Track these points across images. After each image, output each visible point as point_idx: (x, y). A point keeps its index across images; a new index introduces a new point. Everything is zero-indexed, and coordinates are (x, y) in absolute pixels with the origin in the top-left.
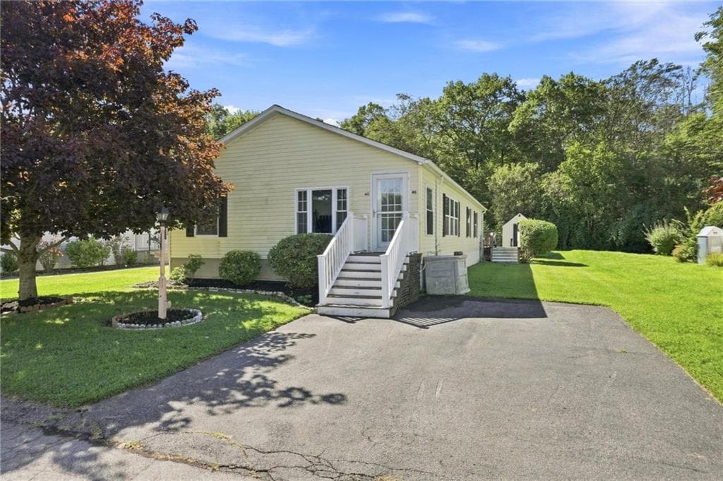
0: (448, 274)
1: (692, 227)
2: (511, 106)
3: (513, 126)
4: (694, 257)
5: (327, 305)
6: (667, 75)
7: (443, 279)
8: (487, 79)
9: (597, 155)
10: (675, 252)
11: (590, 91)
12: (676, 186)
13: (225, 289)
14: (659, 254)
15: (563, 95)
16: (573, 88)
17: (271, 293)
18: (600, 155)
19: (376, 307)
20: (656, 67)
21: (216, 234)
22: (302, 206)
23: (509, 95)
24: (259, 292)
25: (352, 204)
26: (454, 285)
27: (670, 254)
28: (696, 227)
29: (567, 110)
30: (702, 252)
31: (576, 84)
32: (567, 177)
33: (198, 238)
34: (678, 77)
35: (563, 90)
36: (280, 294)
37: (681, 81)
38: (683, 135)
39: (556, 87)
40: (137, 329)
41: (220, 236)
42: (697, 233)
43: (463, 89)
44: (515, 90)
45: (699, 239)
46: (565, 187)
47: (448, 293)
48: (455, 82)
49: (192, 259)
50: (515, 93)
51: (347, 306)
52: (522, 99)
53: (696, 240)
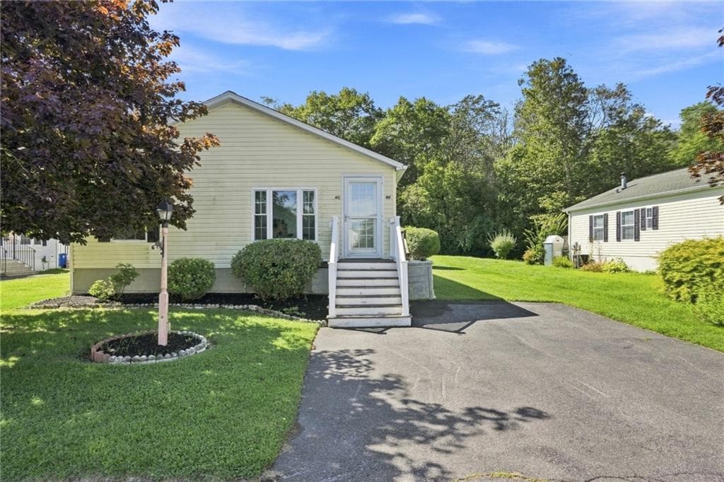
0: (423, 279)
1: (539, 235)
2: (369, 122)
3: (375, 140)
4: (542, 261)
5: (339, 317)
6: (489, 110)
7: (417, 284)
8: (348, 93)
9: (448, 172)
10: (525, 256)
11: (439, 116)
12: (505, 202)
13: (178, 305)
14: (500, 258)
15: (416, 116)
16: (425, 111)
17: (241, 306)
18: (450, 172)
19: (398, 316)
20: (482, 102)
21: (144, 238)
22: (260, 208)
23: (367, 111)
24: (226, 307)
25: (320, 208)
26: (428, 289)
27: (521, 259)
28: (542, 236)
29: (422, 130)
30: (548, 256)
31: (428, 108)
32: (424, 190)
33: (115, 243)
34: (496, 113)
35: (416, 112)
36: (253, 307)
37: (498, 116)
38: (509, 161)
39: (411, 109)
40: (145, 362)
41: (149, 241)
42: (543, 241)
43: (326, 101)
44: (373, 106)
45: (545, 245)
46: (422, 199)
47: (422, 298)
48: (318, 92)
49: (122, 270)
50: (373, 110)
51: (361, 317)
52: (380, 115)
53: (543, 246)
